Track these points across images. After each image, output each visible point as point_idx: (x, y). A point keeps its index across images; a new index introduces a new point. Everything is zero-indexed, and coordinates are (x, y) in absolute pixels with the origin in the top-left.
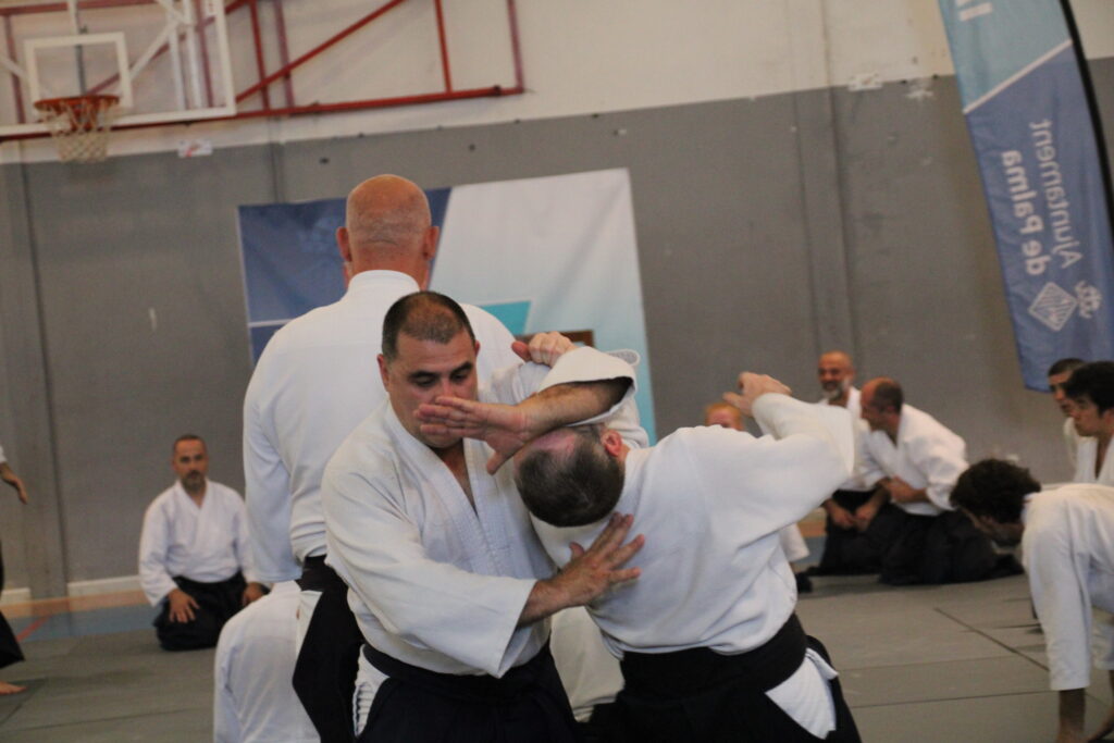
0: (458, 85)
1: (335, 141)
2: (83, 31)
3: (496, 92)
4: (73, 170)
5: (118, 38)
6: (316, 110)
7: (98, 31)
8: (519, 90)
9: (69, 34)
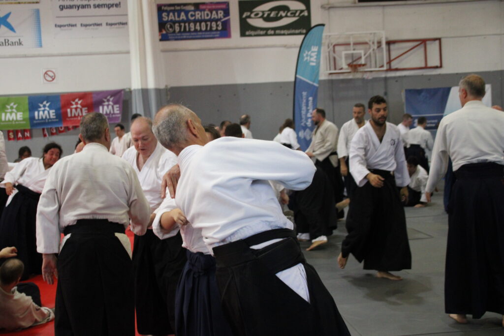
0: (429, 65)
1: (400, 77)
2: (354, 50)
3: (436, 67)
4: (343, 81)
5: (362, 52)
6: (397, 70)
7: (358, 50)
8: (441, 67)
9: (350, 50)
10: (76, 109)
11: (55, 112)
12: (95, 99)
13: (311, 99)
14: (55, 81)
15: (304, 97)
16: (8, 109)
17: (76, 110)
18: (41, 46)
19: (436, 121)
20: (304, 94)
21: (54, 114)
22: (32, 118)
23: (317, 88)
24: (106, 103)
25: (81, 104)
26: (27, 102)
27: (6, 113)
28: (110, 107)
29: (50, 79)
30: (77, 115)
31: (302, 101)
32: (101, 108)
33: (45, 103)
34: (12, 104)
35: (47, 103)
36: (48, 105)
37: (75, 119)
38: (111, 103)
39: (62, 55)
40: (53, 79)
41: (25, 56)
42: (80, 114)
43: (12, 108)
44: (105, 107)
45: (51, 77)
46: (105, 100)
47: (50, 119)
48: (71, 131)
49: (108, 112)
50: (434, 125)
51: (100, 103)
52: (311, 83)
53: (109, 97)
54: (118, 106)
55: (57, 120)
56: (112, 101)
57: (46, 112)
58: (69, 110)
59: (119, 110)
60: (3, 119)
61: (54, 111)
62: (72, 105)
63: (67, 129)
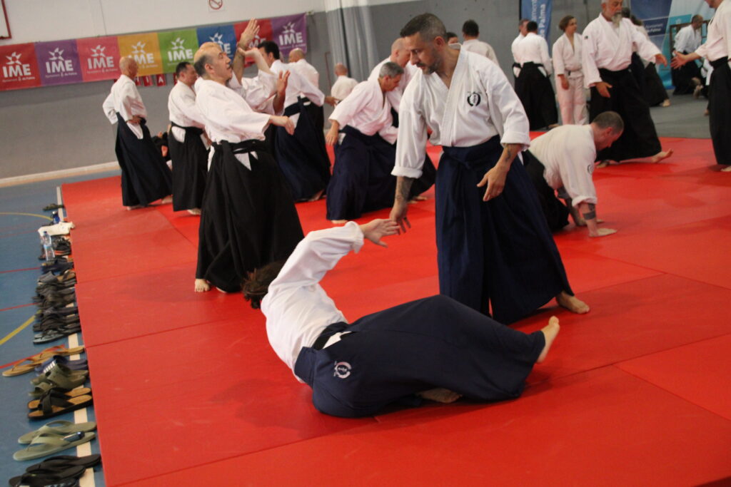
11: (231, 46)
12: (274, 27)
13: (543, 6)
14: (222, 8)
15: (534, 5)
16: (173, 46)
19: (661, 25)
20: (534, 1)
24: (287, 31)
26: (195, 35)
27: (173, 51)
28: (292, 36)
29: (217, 6)
31: (532, 10)
32: (281, 37)
33: (216, 35)
34: (178, 40)
35: (219, 35)
36: (220, 38)
38: (292, 31)
40: (220, 6)
43: (178, 44)
44: (286, 37)
45: (218, 4)
46: (286, 28)
49: (290, 42)
50: (659, 30)
51: (280, 31)
53: (289, 24)
54: (300, 33)
56: (294, 28)
59: (303, 39)
60: (170, 58)
61: (229, 45)
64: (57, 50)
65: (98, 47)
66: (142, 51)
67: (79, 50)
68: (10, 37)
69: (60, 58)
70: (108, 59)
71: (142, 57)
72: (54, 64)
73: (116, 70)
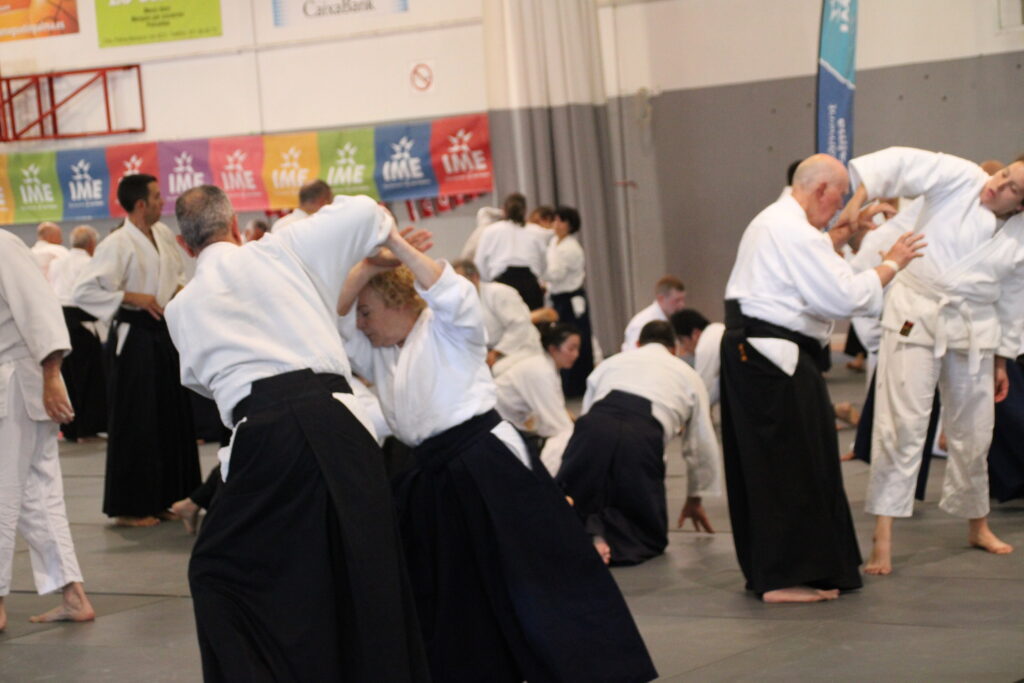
10: (460, 154)
11: (420, 164)
13: (841, 122)
15: (832, 118)
16: (339, 158)
17: (459, 157)
18: (405, 8)
20: (832, 108)
21: (419, 168)
22: (379, 179)
23: (852, 93)
25: (469, 144)
26: (372, 140)
27: (336, 167)
29: (421, 83)
30: (464, 168)
31: (828, 130)
33: (403, 141)
34: (347, 147)
35: (408, 141)
36: (408, 146)
37: (462, 178)
39: (443, 26)
40: (428, 84)
41: (376, 34)
42: (471, 167)
43: (347, 155)
45: (425, 79)
47: (412, 179)
48: (462, 207)
52: (841, 78)
55: (426, 182)
57: (403, 164)
58: (445, 158)
60: (330, 180)
62: (451, 145)
63: (454, 201)
64: (184, 155)
65: (237, 154)
66: (296, 165)
67: (212, 157)
68: (143, 130)
69: (190, 169)
70: (248, 174)
71: (292, 173)
72: (179, 178)
73: (258, 194)
